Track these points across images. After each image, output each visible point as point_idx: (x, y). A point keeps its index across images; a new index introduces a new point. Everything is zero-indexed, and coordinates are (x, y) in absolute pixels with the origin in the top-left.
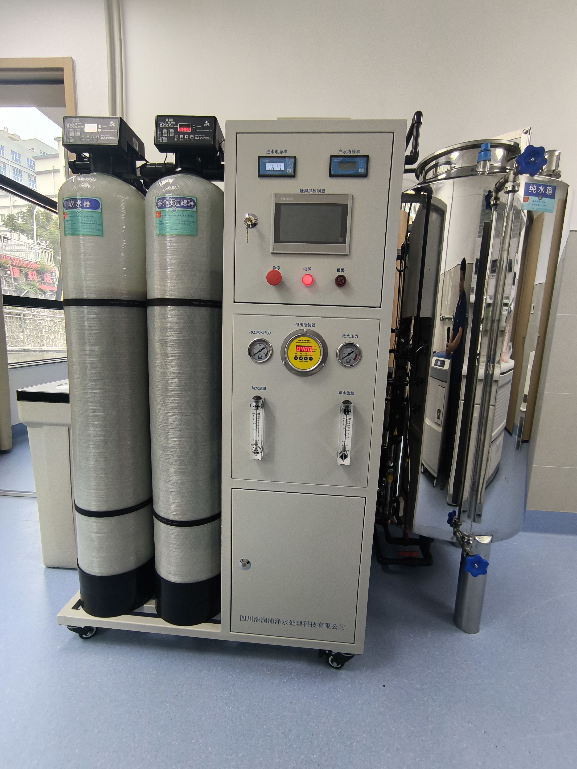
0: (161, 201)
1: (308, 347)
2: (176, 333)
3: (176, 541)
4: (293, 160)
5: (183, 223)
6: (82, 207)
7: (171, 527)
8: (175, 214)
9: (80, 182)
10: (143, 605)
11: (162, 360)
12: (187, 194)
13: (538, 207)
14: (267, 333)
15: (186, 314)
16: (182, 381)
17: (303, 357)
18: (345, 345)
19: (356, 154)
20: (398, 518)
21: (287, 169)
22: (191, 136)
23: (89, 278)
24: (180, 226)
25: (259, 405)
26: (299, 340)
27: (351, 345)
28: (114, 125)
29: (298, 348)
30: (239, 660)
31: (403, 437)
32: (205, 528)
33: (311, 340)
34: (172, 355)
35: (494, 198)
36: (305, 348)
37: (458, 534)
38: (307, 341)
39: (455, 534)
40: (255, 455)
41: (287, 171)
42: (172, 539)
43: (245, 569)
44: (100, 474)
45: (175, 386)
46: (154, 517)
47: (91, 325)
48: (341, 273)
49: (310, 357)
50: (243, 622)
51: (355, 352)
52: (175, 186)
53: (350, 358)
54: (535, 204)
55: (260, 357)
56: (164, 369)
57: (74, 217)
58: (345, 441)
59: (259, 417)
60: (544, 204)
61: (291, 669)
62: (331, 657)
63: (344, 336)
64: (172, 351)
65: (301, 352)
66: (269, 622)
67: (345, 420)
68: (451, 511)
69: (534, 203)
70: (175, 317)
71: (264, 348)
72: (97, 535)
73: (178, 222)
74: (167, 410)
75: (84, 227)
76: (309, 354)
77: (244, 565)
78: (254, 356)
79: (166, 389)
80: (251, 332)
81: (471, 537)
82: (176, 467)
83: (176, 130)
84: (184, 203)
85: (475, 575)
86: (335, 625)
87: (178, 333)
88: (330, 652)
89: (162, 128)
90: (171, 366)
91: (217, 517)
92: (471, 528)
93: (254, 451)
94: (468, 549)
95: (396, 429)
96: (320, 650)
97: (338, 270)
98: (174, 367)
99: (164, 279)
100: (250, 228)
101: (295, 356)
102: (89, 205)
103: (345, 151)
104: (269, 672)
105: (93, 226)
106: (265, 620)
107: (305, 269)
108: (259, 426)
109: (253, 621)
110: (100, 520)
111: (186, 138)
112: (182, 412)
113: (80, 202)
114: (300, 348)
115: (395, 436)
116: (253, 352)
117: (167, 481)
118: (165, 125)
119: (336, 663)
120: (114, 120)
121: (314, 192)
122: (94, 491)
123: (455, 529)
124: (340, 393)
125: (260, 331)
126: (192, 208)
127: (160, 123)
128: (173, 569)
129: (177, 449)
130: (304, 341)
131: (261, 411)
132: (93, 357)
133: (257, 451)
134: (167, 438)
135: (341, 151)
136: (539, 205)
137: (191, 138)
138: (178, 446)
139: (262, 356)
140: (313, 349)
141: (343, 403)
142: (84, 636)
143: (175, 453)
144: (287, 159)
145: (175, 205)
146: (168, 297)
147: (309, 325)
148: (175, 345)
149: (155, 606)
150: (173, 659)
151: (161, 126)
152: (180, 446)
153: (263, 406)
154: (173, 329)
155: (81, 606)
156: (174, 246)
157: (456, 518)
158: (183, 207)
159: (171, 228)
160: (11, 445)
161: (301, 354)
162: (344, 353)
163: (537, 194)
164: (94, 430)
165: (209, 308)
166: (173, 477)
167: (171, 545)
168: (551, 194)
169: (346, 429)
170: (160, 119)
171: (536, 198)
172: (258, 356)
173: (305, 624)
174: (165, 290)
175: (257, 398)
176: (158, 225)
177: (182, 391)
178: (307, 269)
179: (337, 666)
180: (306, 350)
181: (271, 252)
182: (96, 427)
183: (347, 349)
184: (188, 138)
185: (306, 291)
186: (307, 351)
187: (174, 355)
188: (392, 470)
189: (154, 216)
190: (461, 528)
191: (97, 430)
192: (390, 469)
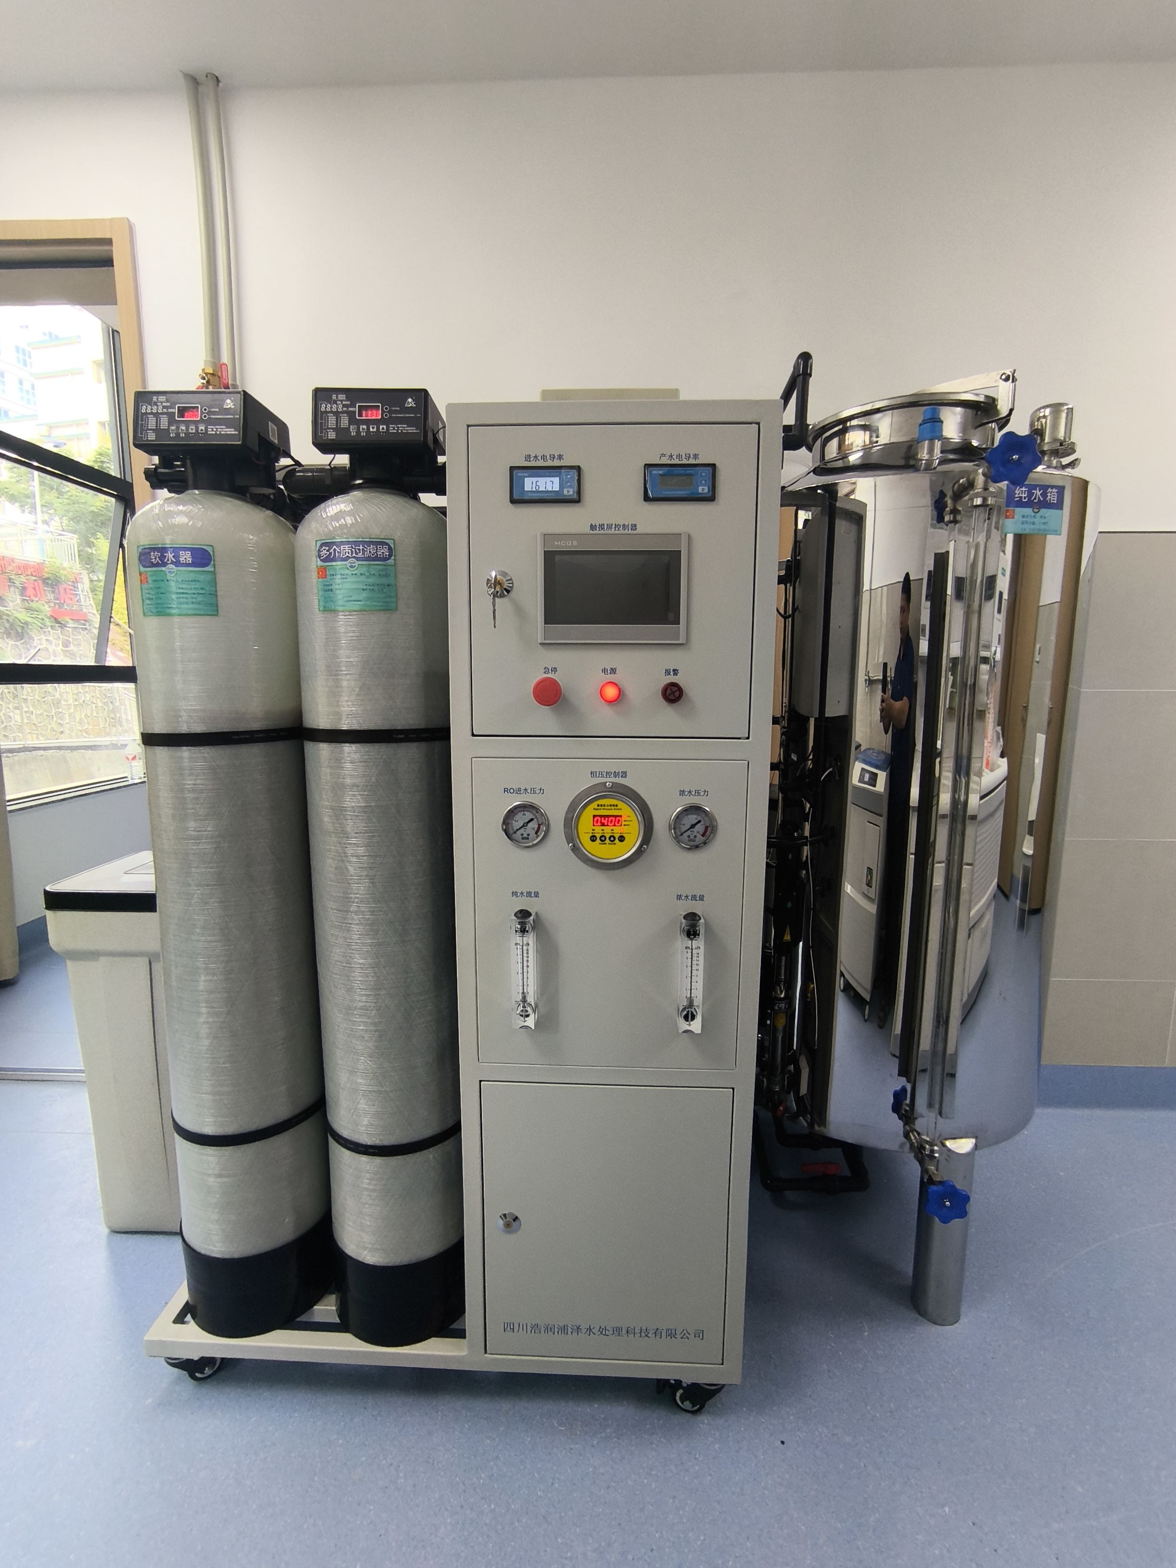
0: (327, 548)
1: (615, 816)
2: (364, 795)
3: (376, 1185)
4: (574, 473)
5: (370, 587)
6: (177, 563)
7: (364, 1158)
8: (354, 573)
9: (170, 514)
10: (312, 1307)
11: (338, 845)
12: (376, 532)
13: (1032, 526)
14: (538, 791)
15: (381, 758)
16: (378, 884)
17: (608, 836)
18: (685, 811)
19: (692, 461)
20: (799, 1100)
21: (564, 488)
22: (381, 427)
23: (192, 695)
24: (364, 595)
25: (527, 929)
26: (598, 805)
27: (694, 809)
28: (233, 407)
29: (597, 820)
30: (505, 1405)
31: (801, 944)
32: (431, 1155)
33: (621, 805)
34: (357, 835)
35: (951, 510)
36: (610, 820)
37: (913, 1138)
38: (614, 805)
39: (906, 1136)
40: (522, 1019)
41: (565, 493)
42: (367, 1181)
43: (509, 1232)
44: (224, 1063)
45: (364, 893)
46: (331, 1140)
47: (199, 782)
48: (672, 679)
49: (619, 835)
50: (509, 1334)
51: (705, 821)
52: (353, 518)
53: (695, 834)
54: (1027, 522)
55: (525, 835)
56: (343, 861)
57: (161, 581)
58: (691, 990)
59: (528, 950)
60: (1043, 521)
61: (605, 1419)
62: (680, 1392)
63: (682, 793)
64: (358, 827)
65: (603, 828)
66: (560, 1332)
67: (690, 950)
68: (898, 1088)
69: (1025, 519)
70: (360, 764)
71: (532, 820)
72: (219, 1180)
73: (361, 586)
74: (351, 939)
75: (182, 600)
76: (617, 831)
77: (508, 1225)
78: (514, 835)
79: (346, 900)
80: (506, 790)
81: (936, 1145)
82: (370, 1044)
83: (351, 415)
84: (370, 552)
85: (945, 1220)
86: (685, 1332)
87: (367, 795)
88: (678, 1383)
89: (326, 412)
90: (356, 856)
91: (453, 1131)
92: (935, 1127)
93: (521, 1013)
94: (932, 1168)
95: (788, 929)
96: (659, 1381)
97: (667, 672)
98: (361, 858)
99: (334, 693)
100: (497, 597)
101: (591, 835)
102: (190, 559)
103: (671, 456)
104: (562, 1429)
105: (200, 598)
106: (551, 1329)
107: (604, 671)
108: (528, 966)
109: (529, 1332)
110: (224, 1152)
111: (371, 430)
112: (380, 941)
113: (173, 554)
114: (600, 820)
115: (787, 943)
116: (512, 827)
117: (353, 1072)
118: (331, 408)
119: (691, 1402)
120: (233, 396)
121: (617, 529)
122: (210, 1097)
123: (908, 1128)
124: (679, 897)
125: (523, 788)
126: (385, 559)
127: (321, 404)
128: (367, 1238)
129: (372, 1010)
130: (608, 806)
131: (530, 938)
132: (204, 842)
133: (527, 1011)
134: (350, 990)
135: (663, 455)
136: (1034, 523)
137: (381, 430)
138: (373, 1005)
139: (528, 835)
140: (624, 821)
141: (685, 917)
142: (198, 1375)
143: (368, 1019)
144: (563, 471)
145: (354, 555)
146: (345, 728)
147: (616, 774)
148: (361, 816)
149: (334, 1308)
150: (375, 1413)
151: (323, 409)
152: (379, 1004)
153: (533, 928)
154: (358, 786)
155: (189, 1316)
156: (354, 632)
157: (907, 1105)
158: (368, 559)
159: (346, 599)
160: (17, 970)
161: (603, 830)
162: (684, 825)
163: (1029, 504)
164: (211, 980)
165: (423, 745)
166: (364, 1063)
167: (366, 1193)
168: (1055, 502)
169: (691, 967)
170: (321, 395)
171: (1028, 511)
172: (522, 835)
173: (628, 1332)
174: (338, 715)
175: (523, 914)
176: (321, 593)
177: (378, 901)
178: (609, 671)
179: (693, 1407)
180: (611, 822)
181: (539, 642)
182: (214, 974)
183: (689, 816)
184: (375, 430)
185: (607, 711)
186: (615, 825)
187: (361, 835)
188: (784, 1005)
189: (315, 575)
190: (919, 1124)
191: (216, 980)
192: (779, 1004)
